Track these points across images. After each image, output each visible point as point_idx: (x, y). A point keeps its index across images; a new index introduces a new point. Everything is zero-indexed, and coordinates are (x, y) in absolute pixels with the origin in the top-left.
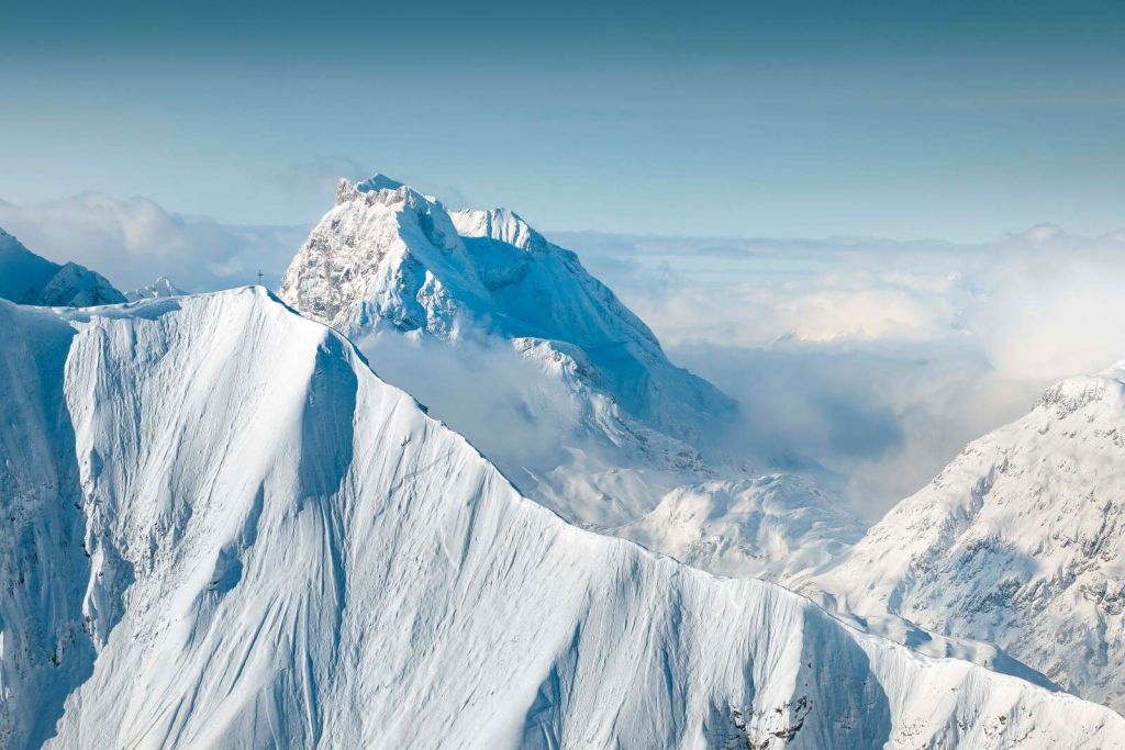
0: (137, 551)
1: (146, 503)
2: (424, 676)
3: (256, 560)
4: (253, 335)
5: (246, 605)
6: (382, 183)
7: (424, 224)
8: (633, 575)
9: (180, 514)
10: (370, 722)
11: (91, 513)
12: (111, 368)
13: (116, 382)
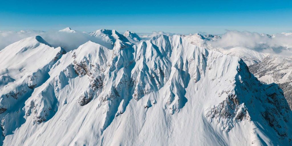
0: (173, 46)
1: (173, 44)
2: (188, 51)
3: (179, 47)
4: (176, 38)
5: (179, 48)
6: (128, 31)
7: (130, 32)
8: (197, 47)
9: (175, 45)
10: (186, 53)
11: (171, 45)
12: (171, 38)
13: (171, 39)
